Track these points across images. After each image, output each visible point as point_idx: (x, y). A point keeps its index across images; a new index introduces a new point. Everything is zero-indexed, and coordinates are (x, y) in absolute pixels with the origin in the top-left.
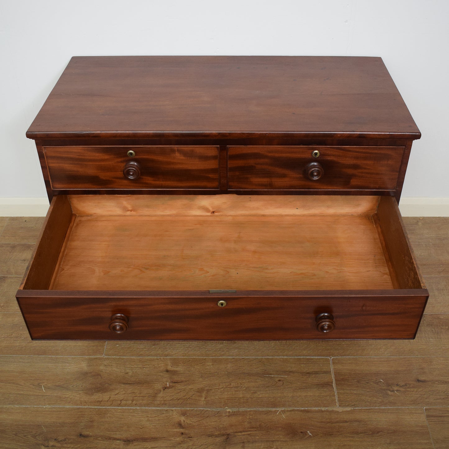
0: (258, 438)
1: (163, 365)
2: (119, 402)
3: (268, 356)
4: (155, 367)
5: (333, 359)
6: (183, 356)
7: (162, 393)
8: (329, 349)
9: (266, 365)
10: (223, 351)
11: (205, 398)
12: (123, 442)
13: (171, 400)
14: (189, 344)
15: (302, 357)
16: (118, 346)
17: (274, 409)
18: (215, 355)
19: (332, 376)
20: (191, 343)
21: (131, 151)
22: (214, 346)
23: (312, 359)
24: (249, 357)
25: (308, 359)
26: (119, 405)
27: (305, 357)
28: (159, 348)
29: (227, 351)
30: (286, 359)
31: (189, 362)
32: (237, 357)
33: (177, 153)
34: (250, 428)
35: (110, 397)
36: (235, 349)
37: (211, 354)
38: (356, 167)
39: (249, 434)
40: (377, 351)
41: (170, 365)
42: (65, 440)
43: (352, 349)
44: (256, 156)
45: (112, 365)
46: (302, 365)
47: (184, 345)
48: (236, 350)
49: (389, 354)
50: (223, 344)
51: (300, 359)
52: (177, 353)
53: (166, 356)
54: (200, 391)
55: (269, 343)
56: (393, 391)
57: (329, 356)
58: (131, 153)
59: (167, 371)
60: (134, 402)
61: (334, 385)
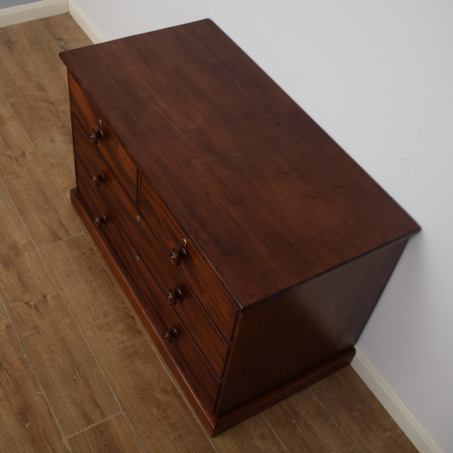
0: (7, 387)
1: (49, 290)
3: (99, 361)
4: (44, 286)
5: (122, 415)
6: (66, 300)
7: (21, 303)
8: (133, 407)
9: (87, 363)
10: (86, 325)
11: (30, 334)
13: (17, 312)
14: (81, 298)
15: (111, 388)
16: (53, 252)
17: (41, 388)
18: (78, 321)
19: (101, 421)
20: (82, 298)
22: (88, 316)
23: (113, 397)
24: (89, 346)
25: (111, 394)
27: (112, 390)
28: (65, 280)
29: (88, 328)
30: (102, 375)
31: (62, 307)
32: (85, 338)
34: (14, 378)
35: (1, 273)
36: (93, 333)
37: (78, 318)
39: (8, 380)
40: (153, 450)
41: (52, 295)
43: (144, 427)
45: (31, 259)
46: (101, 391)
47: (78, 295)
50: (94, 321)
51: (108, 387)
52: (67, 294)
53: (59, 289)
54: (36, 328)
55: (114, 355)
57: (124, 409)
59: (45, 296)
61: (91, 426)
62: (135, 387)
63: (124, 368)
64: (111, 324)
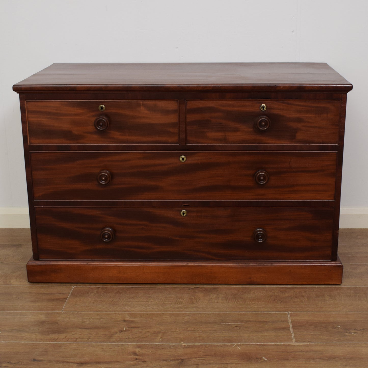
0: (212, 361)
1: (120, 317)
2: (75, 340)
3: (226, 311)
4: (112, 318)
5: (290, 314)
6: (141, 312)
7: (118, 334)
8: (287, 307)
9: (224, 317)
10: (181, 309)
11: (161, 337)
12: (77, 365)
13: (127, 338)
14: (148, 304)
15: (260, 312)
16: (76, 305)
17: (230, 344)
18: (173, 311)
19: (290, 324)
21: (102, 105)
22: (172, 306)
23: (270, 313)
24: (206, 312)
26: (75, 341)
27: (262, 312)
28: (118, 307)
29: (185, 308)
30: (244, 313)
31: (147, 315)
32: (195, 312)
33: (142, 107)
34: (205, 356)
35: (66, 337)
37: (169, 310)
38: (299, 120)
39: (204, 359)
40: (335, 308)
41: (128, 317)
42: (18, 363)
43: (310, 307)
44: (211, 110)
45: (69, 317)
46: (260, 317)
47: (143, 305)
48: (194, 308)
49: (348, 311)
50: (181, 304)
51: (258, 313)
52: (136, 310)
53: (124, 312)
54: (157, 333)
55: (227, 304)
56: (351, 333)
57: (287, 311)
58: (102, 108)
59: (124, 321)
60: (90, 340)
61: (291, 329)
62: (268, 302)
63: (245, 302)
64: (193, 298)
